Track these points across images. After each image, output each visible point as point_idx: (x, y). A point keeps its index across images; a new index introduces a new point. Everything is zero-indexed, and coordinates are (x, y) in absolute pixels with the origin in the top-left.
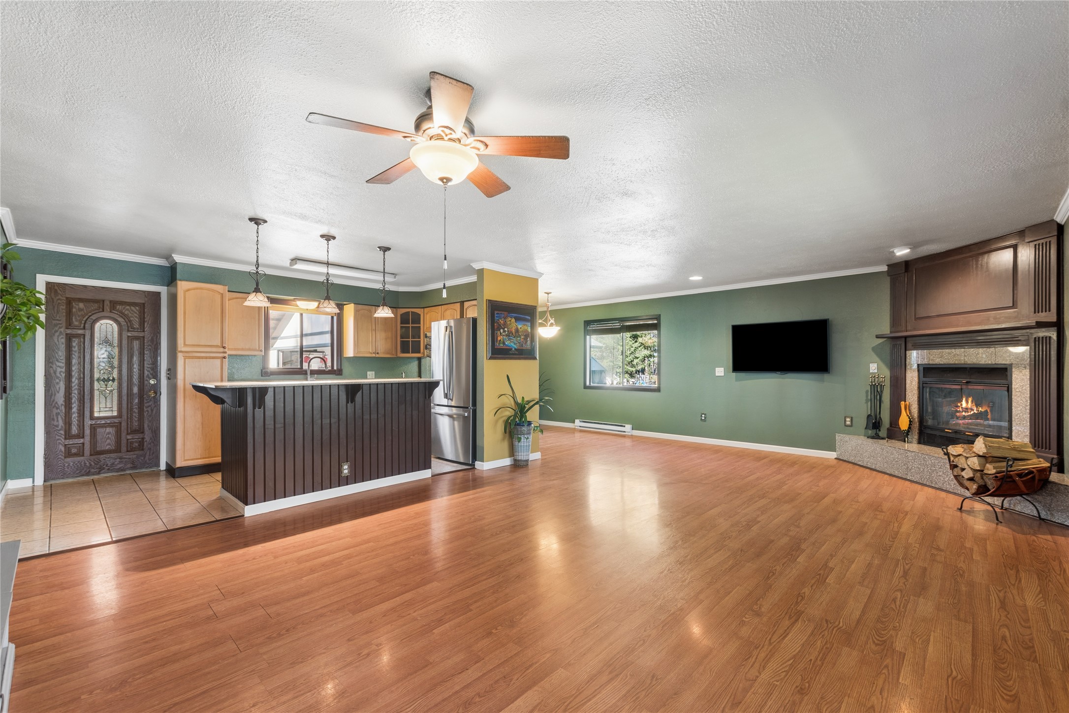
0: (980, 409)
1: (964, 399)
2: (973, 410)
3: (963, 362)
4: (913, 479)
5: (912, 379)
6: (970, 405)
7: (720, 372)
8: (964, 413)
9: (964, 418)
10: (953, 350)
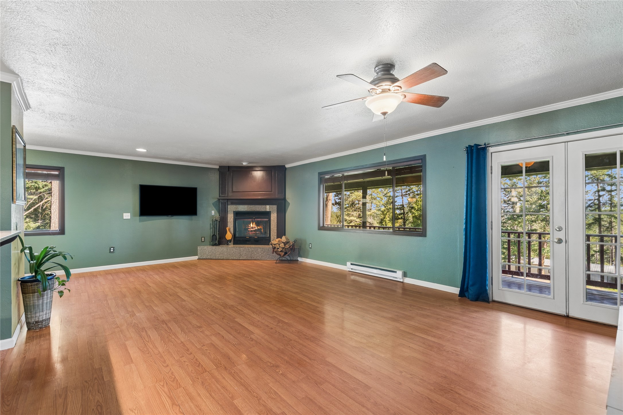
0: (258, 227)
1: (252, 223)
2: (255, 228)
3: (253, 210)
4: (243, 259)
5: (231, 217)
6: (254, 226)
7: (127, 216)
8: (251, 229)
9: (252, 231)
10: (249, 206)
